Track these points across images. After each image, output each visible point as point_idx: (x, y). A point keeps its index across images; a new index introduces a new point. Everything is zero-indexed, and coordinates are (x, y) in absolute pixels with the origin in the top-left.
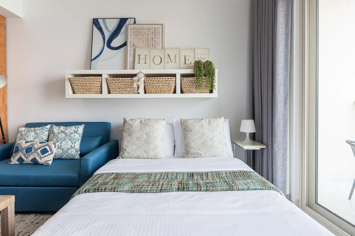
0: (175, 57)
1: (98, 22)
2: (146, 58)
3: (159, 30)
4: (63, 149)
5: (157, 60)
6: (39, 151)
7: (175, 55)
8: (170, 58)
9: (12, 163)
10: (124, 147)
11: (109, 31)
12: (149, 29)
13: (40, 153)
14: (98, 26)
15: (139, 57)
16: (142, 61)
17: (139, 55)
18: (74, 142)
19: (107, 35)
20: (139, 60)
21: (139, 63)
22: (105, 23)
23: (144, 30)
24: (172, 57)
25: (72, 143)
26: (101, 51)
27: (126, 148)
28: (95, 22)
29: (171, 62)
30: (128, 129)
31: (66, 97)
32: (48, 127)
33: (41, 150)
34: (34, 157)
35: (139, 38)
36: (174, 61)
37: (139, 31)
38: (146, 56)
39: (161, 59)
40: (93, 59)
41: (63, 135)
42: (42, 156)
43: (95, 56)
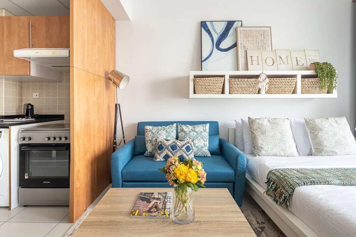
0: (287, 58)
1: (206, 24)
2: (258, 60)
3: (268, 33)
4: (198, 147)
5: (270, 62)
6: (184, 148)
7: (287, 56)
8: (282, 60)
9: (157, 160)
10: (259, 145)
11: (217, 34)
12: (258, 31)
13: (185, 150)
14: (206, 29)
15: (252, 59)
16: (255, 63)
17: (252, 57)
18: (205, 140)
19: (216, 38)
20: (252, 62)
21: (252, 64)
22: (213, 26)
23: (253, 32)
24: (284, 58)
25: (204, 141)
26: (210, 53)
27: (262, 146)
28: (203, 25)
29: (284, 63)
30: (259, 128)
31: (190, 97)
32: (175, 125)
33: (186, 148)
34: (181, 154)
35: (249, 40)
36: (286, 62)
37: (248, 34)
38: (258, 57)
39: (273, 60)
40: (203, 61)
41: (195, 134)
42: (188, 153)
43: (205, 57)
